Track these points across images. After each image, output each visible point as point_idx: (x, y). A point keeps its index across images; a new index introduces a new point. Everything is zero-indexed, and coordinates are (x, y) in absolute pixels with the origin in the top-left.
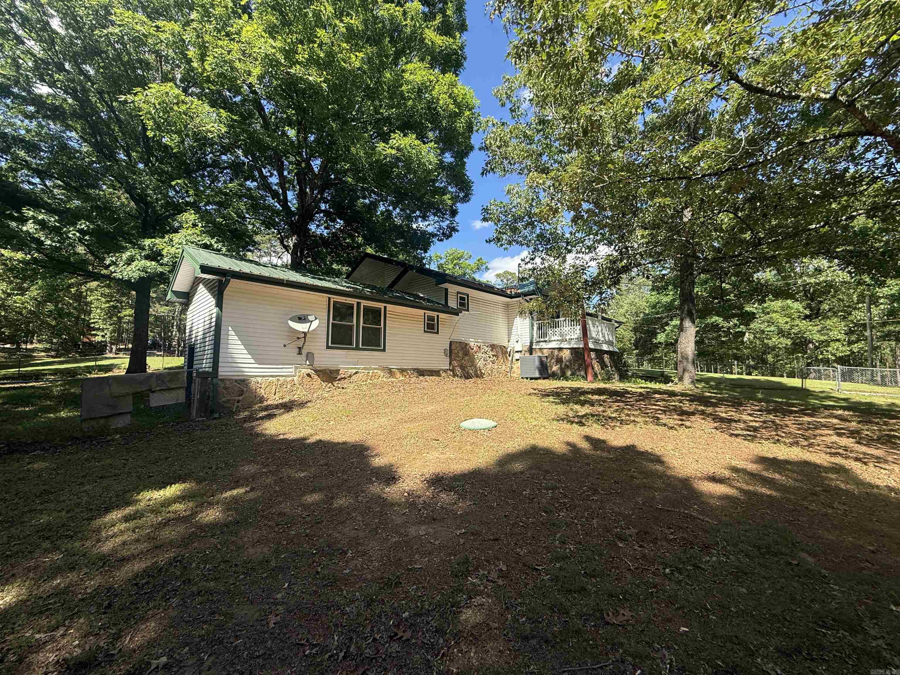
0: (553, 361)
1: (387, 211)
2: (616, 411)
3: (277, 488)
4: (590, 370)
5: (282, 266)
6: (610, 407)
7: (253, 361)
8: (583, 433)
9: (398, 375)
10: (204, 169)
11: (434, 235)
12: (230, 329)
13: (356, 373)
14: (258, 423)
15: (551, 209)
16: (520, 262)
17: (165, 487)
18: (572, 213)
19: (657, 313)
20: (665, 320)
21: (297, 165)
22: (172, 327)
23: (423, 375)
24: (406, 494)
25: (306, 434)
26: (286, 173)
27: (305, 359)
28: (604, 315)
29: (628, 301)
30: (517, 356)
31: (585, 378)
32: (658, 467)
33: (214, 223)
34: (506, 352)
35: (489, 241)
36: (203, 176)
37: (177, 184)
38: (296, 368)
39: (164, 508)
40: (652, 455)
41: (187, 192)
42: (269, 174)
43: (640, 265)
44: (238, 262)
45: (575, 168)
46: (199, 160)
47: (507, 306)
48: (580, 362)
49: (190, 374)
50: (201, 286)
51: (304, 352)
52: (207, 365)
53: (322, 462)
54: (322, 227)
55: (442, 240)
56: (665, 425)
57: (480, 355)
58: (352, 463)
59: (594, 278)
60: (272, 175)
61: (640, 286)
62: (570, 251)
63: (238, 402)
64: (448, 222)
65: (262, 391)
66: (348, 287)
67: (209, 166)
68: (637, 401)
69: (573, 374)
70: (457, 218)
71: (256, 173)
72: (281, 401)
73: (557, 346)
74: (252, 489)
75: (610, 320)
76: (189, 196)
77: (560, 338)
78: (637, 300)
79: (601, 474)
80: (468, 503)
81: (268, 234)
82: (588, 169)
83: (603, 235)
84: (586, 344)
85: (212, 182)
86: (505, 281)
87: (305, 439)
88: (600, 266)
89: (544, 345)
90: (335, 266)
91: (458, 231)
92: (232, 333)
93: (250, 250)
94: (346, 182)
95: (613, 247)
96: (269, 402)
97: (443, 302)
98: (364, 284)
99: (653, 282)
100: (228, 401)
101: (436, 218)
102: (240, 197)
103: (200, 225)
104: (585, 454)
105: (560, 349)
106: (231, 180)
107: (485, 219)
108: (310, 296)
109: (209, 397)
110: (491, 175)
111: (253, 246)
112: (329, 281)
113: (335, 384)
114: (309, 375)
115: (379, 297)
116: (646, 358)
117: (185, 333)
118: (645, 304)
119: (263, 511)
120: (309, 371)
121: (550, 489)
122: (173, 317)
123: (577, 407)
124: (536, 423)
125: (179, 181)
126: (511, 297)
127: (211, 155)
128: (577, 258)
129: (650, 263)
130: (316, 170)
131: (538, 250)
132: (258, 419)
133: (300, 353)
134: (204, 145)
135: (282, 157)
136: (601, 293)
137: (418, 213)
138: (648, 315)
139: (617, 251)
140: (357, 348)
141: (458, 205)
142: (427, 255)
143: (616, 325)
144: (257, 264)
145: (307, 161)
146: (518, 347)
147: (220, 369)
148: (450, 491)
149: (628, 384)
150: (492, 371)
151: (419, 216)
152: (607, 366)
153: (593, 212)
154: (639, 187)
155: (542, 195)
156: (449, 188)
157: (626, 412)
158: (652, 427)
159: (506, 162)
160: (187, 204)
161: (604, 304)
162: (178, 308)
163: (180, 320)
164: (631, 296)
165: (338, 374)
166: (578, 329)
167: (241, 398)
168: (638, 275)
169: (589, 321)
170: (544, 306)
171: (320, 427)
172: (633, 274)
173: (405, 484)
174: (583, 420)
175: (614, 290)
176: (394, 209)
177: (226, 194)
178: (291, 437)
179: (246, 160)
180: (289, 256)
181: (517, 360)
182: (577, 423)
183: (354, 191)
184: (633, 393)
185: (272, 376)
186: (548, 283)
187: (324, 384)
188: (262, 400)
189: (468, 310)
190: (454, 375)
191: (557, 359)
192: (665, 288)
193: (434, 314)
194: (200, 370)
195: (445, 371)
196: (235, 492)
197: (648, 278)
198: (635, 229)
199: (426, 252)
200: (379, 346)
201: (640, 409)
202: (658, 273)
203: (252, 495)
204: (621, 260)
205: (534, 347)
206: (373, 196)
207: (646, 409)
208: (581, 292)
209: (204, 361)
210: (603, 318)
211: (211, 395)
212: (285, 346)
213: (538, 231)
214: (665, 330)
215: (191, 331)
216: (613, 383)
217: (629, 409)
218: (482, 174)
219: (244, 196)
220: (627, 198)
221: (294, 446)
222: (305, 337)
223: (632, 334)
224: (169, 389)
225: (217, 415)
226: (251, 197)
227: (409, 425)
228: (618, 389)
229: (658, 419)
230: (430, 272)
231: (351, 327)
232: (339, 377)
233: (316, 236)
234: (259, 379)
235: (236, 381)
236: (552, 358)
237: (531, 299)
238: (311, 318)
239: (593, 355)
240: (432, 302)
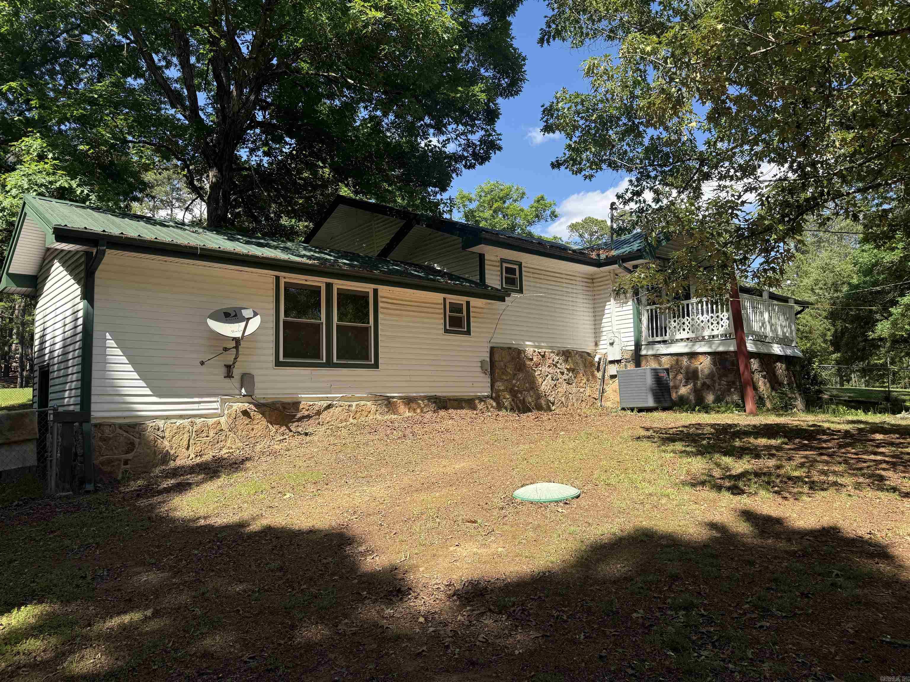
0: (680, 377)
1: (372, 118)
2: (802, 465)
3: (198, 611)
4: (750, 392)
5: (193, 224)
6: (790, 459)
7: (148, 391)
8: (741, 507)
9: (402, 408)
10: (55, 60)
11: (456, 158)
12: (108, 336)
13: (329, 407)
14: (160, 498)
15: (669, 97)
16: (615, 200)
17: (9, 611)
18: (709, 105)
19: (875, 283)
20: (891, 296)
21: (212, 44)
22: (11, 336)
23: (446, 408)
24: (422, 620)
25: (245, 515)
26: (193, 60)
27: (238, 385)
28: (773, 290)
29: (818, 263)
30: (612, 370)
31: (741, 407)
32: (884, 567)
33: (74, 152)
34: (592, 364)
35: (556, 165)
36: (52, 73)
37: (10, 89)
38: (223, 402)
39: (9, 647)
40: (870, 544)
41: (27, 102)
42: (163, 63)
43: (839, 195)
44: (118, 220)
45: (713, 22)
46: (44, 47)
47: (591, 280)
48: (731, 377)
49: (43, 417)
50: (57, 264)
51: (237, 372)
52: (72, 401)
53: (274, 565)
54: (260, 153)
55: (472, 166)
56: (894, 489)
57: (545, 369)
58: (326, 566)
59: (754, 222)
60: (169, 65)
61: (841, 234)
62: (707, 177)
63: (126, 463)
64: (482, 133)
65: (166, 443)
66: (309, 258)
67: (63, 55)
68: (840, 446)
69: (718, 400)
70: (499, 125)
71: (143, 64)
72: (198, 460)
73: (686, 350)
74: (156, 614)
75: (785, 300)
76: (30, 110)
77: (691, 335)
78: (835, 262)
79: (775, 580)
80: (533, 634)
81: (167, 169)
82: (737, 23)
83: (767, 144)
84: (741, 343)
85: (69, 82)
86: (586, 235)
87: (242, 525)
88: (762, 201)
89: (662, 349)
90: (285, 221)
91: (500, 148)
92: (111, 343)
93: (136, 199)
94: (298, 70)
95: (787, 165)
96: (179, 462)
97: (477, 279)
98: (338, 252)
99: (865, 226)
100: (109, 462)
101: (461, 128)
102: (116, 106)
103: (50, 155)
104: (744, 545)
105: (692, 355)
106: (101, 77)
107: (548, 129)
108: (245, 276)
109: (76, 454)
110: (557, 43)
111: (141, 191)
112: (276, 248)
113: (293, 426)
114: (245, 413)
115: (365, 273)
116: (855, 367)
117: (32, 346)
118: (851, 267)
119: (176, 650)
120: (246, 406)
121: (680, 608)
122: (11, 320)
123: (727, 460)
124: (651, 490)
125: (13, 84)
126: (598, 264)
127: (65, 35)
128: (721, 188)
129: (859, 190)
130: (244, 50)
131: (649, 177)
132: (160, 492)
133: (229, 375)
134: (53, 17)
135: (185, 31)
136: (767, 251)
137: (427, 120)
138: (857, 287)
139: (794, 171)
140: (329, 364)
141: (500, 100)
142: (445, 196)
143: (798, 308)
144: (149, 220)
145: (230, 36)
146: (614, 354)
147: (93, 407)
148: (500, 613)
149: (821, 417)
150: (567, 398)
151: (430, 126)
152: (781, 384)
153: (750, 101)
154: (835, 52)
155: (652, 75)
156: (482, 70)
157: (820, 467)
158: (870, 493)
159: (583, 18)
160: (29, 122)
161: (773, 269)
162: (19, 303)
163: (23, 324)
164: (824, 254)
165: (298, 410)
166: (725, 317)
167: (130, 456)
168: (837, 214)
169: (747, 303)
170: (660, 277)
171: (267, 503)
172: (826, 213)
173: (419, 602)
174: (741, 484)
175: (792, 245)
176: (385, 115)
177: (92, 102)
178: (219, 521)
179: (125, 41)
180: (204, 206)
181: (613, 377)
182: (729, 489)
183: (314, 87)
184: (832, 433)
185: (181, 417)
186: (668, 237)
187: (273, 429)
188: (166, 457)
189: (521, 291)
190: (500, 406)
191: (687, 373)
192: (888, 237)
193: (461, 300)
194: (61, 409)
195: (481, 399)
196: (126, 618)
197: (855, 218)
198: (828, 129)
199: (443, 189)
200: (367, 358)
201: (846, 462)
202: (874, 209)
203: (154, 625)
204: (804, 188)
205: (643, 352)
206: (347, 92)
207: (859, 460)
208: (730, 249)
209: (67, 394)
210: (773, 296)
211: (80, 451)
212: (202, 363)
213: (646, 142)
214: (891, 314)
215: (42, 343)
216: (793, 415)
217: (827, 463)
218: (541, 41)
219: (123, 103)
220: (811, 72)
221: (225, 538)
222: (237, 347)
223: (827, 324)
224: (9, 444)
225: (90, 487)
226: (136, 106)
227: (423, 496)
228: (804, 425)
229: (882, 478)
230: (451, 226)
231: (318, 327)
232: (299, 415)
233: (249, 169)
234: (161, 423)
235: (121, 426)
236: (678, 372)
237: (635, 267)
238: (247, 313)
239: (755, 364)
240: (458, 278)
